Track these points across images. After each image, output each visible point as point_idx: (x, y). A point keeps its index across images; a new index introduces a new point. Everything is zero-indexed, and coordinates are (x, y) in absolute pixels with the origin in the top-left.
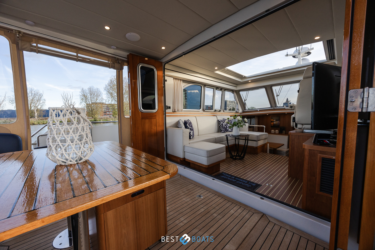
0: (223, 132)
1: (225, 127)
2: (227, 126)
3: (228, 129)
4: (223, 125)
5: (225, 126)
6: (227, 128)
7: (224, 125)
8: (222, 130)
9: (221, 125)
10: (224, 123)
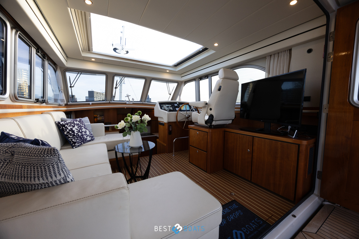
0: (79, 146)
1: (80, 134)
2: (82, 132)
3: (85, 136)
4: (73, 132)
5: (79, 132)
6: (82, 135)
7: (76, 132)
8: (75, 143)
9: (68, 133)
10: (74, 127)
